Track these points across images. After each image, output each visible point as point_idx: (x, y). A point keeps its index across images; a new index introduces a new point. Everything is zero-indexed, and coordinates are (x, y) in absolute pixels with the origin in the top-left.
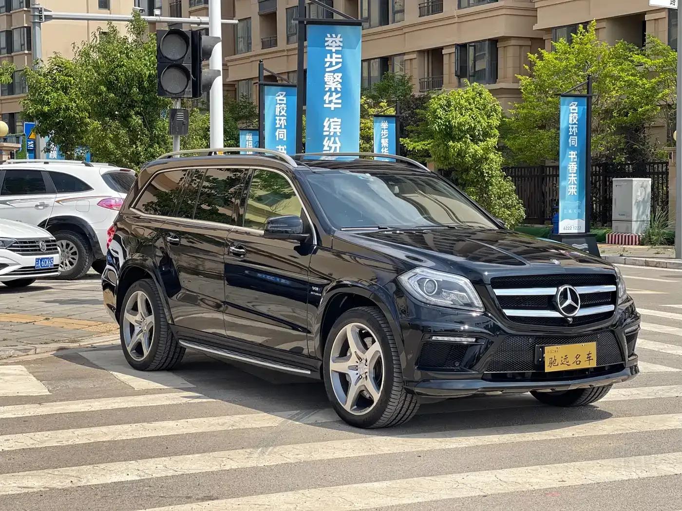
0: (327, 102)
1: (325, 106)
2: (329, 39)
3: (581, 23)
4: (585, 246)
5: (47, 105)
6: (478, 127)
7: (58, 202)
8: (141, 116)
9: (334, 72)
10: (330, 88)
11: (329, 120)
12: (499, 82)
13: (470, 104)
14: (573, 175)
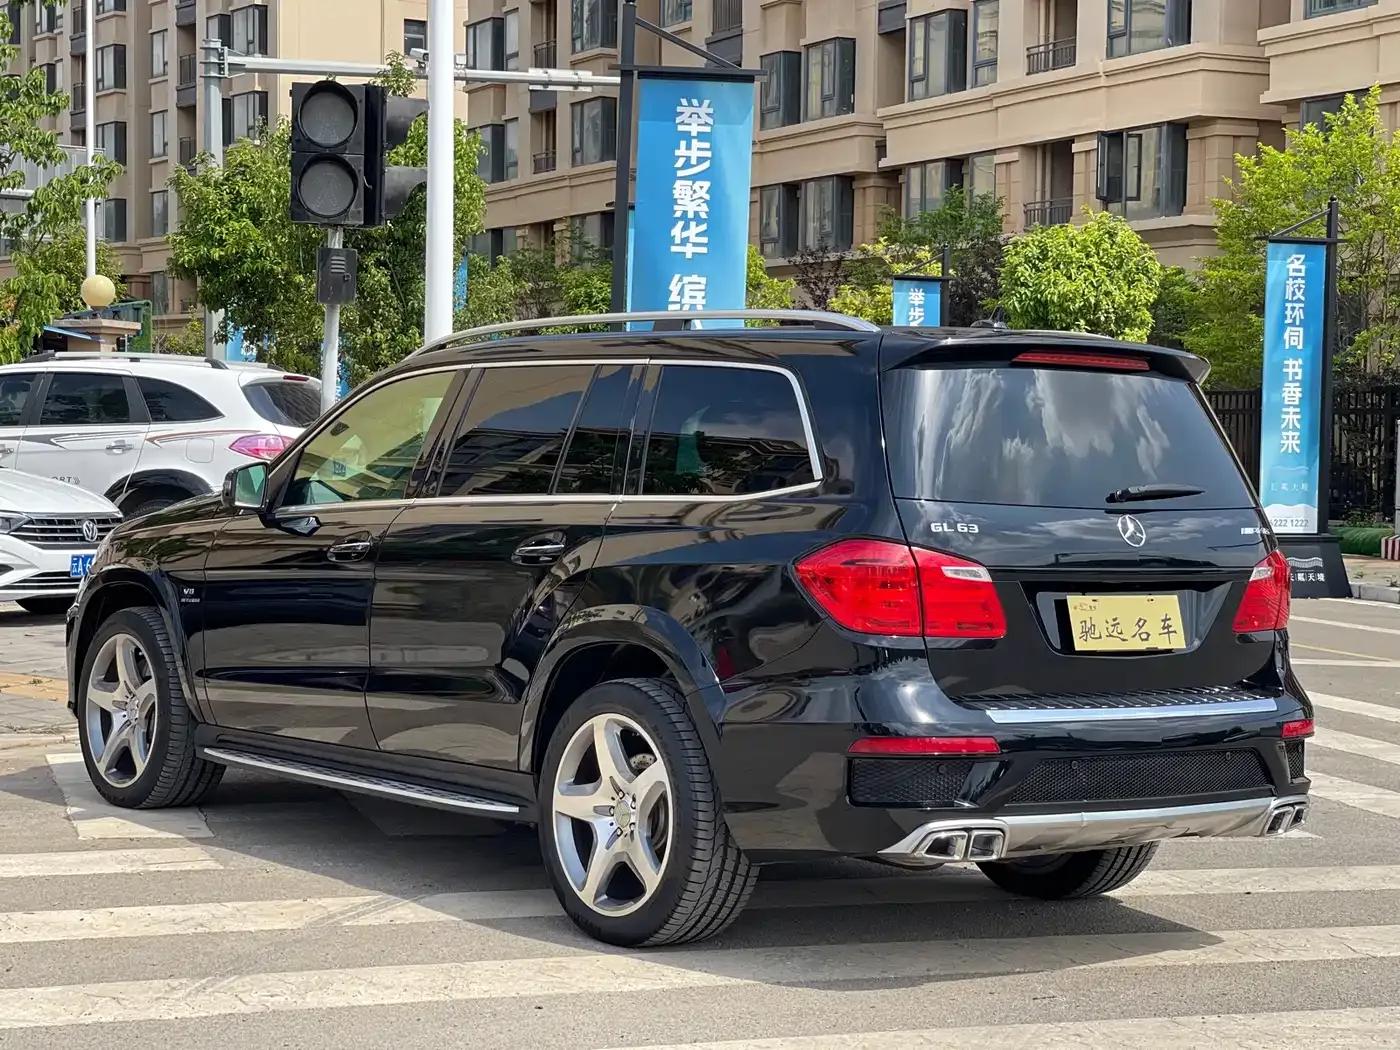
0: (678, 241)
1: (674, 249)
2: (684, 108)
3: (1349, 92)
4: (1318, 562)
5: (220, 245)
6: (1105, 303)
7: (151, 440)
8: (387, 268)
9: (694, 178)
10: (685, 213)
11: (680, 280)
12: (1188, 213)
13: (1088, 256)
14: (1291, 410)
